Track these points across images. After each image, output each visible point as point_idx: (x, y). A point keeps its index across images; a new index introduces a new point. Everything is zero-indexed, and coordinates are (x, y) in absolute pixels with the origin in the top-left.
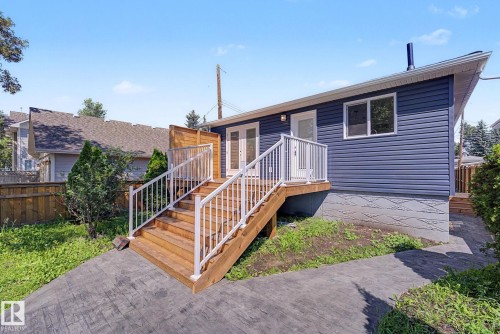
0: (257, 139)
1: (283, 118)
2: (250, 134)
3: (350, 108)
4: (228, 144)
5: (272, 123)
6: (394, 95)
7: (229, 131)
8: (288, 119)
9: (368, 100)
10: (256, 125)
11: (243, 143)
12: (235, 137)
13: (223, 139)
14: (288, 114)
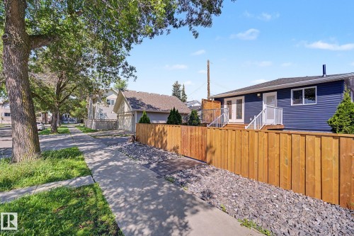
0: (243, 104)
1: (259, 95)
2: (239, 102)
3: (294, 92)
4: (225, 106)
5: (253, 98)
6: (316, 87)
7: (226, 100)
8: (262, 96)
9: (303, 89)
10: (243, 98)
11: (234, 107)
12: (229, 103)
13: (222, 103)
14: (261, 93)
